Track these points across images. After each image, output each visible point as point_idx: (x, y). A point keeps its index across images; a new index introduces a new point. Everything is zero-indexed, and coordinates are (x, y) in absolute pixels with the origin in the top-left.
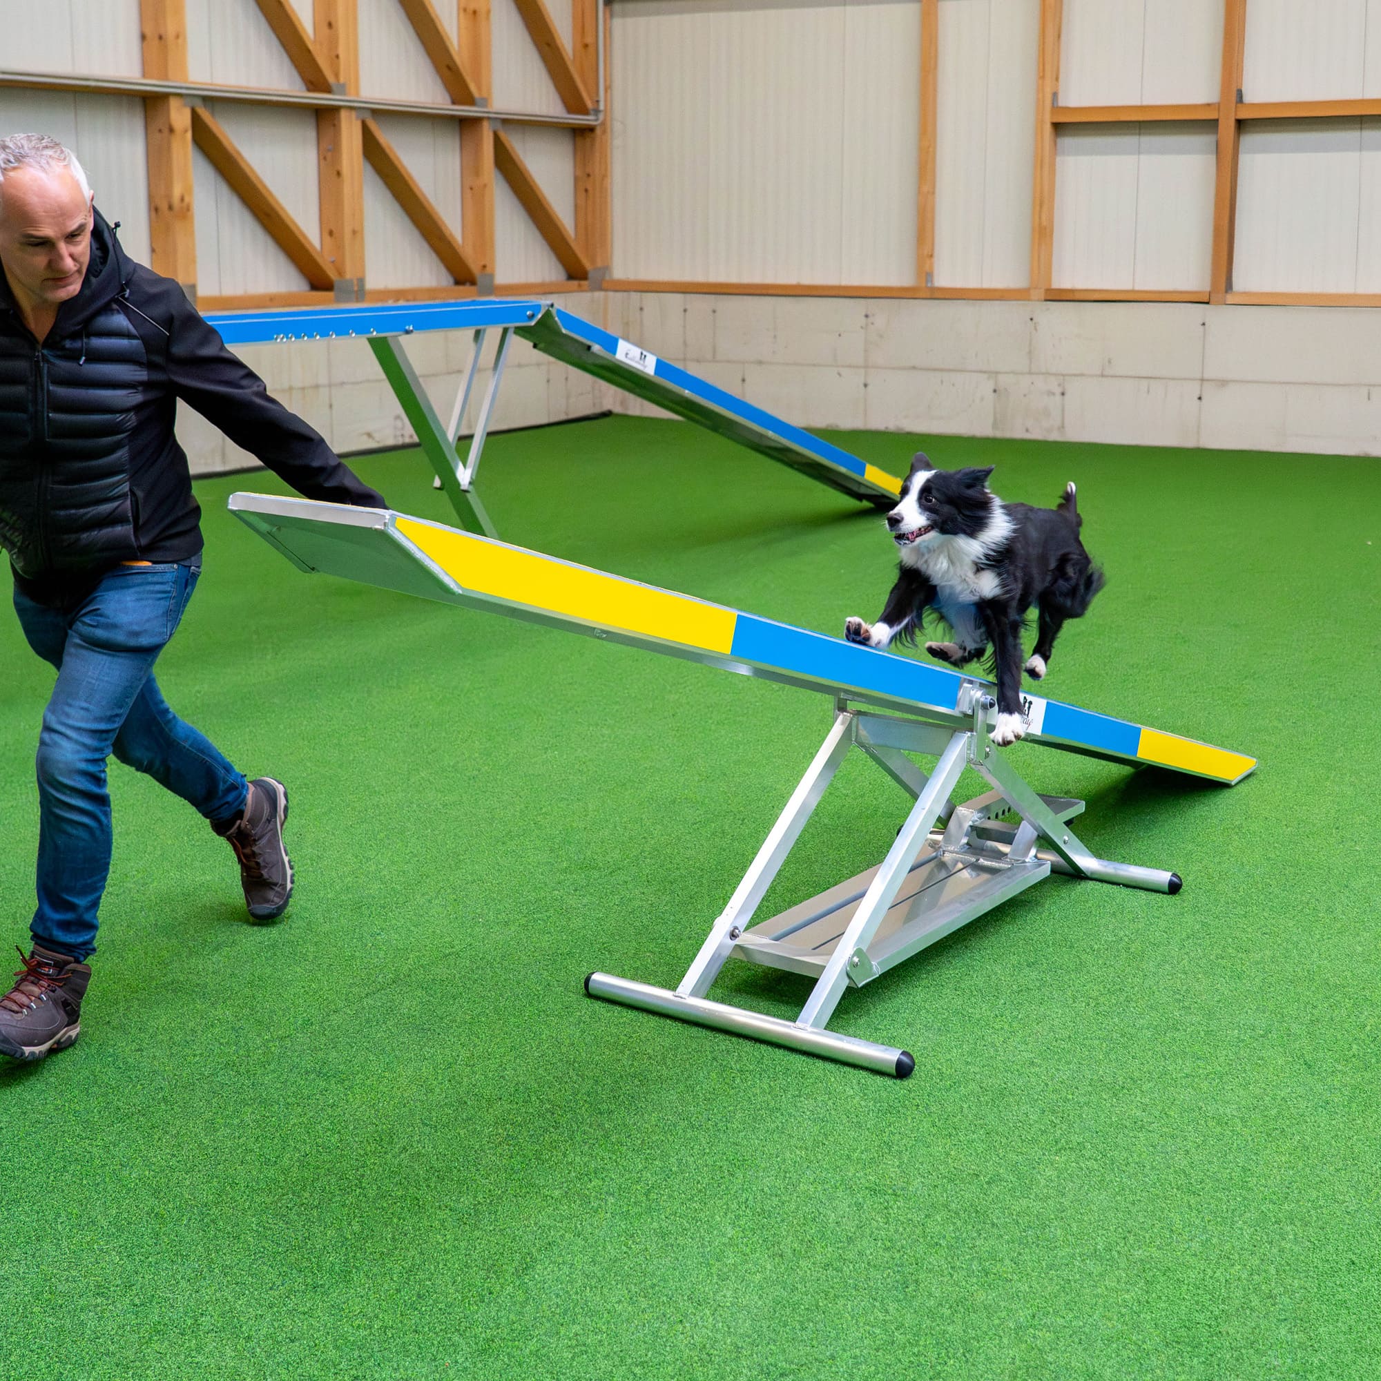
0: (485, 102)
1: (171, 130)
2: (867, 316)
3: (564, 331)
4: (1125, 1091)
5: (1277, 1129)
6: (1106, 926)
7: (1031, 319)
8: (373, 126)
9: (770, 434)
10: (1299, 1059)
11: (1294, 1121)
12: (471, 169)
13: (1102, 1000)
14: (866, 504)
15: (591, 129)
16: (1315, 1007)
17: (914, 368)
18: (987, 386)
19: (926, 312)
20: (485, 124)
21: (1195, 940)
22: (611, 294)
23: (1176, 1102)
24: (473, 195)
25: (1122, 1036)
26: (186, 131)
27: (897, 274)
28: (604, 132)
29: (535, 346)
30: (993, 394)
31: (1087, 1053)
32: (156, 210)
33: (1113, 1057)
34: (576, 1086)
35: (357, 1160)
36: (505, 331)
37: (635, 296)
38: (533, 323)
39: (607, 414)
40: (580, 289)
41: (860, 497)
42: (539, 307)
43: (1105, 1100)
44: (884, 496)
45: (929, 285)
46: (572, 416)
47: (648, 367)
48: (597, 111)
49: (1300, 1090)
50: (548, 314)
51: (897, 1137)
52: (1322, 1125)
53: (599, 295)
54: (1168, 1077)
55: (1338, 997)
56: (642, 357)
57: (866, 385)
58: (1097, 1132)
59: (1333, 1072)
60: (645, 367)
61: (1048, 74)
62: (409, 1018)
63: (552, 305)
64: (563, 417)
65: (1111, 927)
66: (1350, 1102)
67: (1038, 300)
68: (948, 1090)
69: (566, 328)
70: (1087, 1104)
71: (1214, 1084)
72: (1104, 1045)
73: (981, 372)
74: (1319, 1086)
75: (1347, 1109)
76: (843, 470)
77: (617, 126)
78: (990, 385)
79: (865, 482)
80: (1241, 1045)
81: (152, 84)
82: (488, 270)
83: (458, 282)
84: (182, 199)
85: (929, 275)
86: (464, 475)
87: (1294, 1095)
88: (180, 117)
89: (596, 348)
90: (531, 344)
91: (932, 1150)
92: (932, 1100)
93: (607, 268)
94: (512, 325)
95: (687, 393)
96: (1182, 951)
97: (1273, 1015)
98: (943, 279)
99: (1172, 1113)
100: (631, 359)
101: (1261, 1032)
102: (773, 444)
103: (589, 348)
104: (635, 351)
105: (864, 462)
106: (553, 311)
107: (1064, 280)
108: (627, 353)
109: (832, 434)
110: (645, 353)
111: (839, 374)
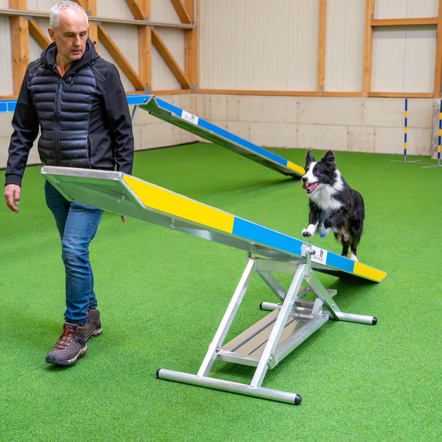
0: (147, 19)
1: (20, 29)
2: (298, 103)
3: (159, 107)
4: (332, 414)
5: (390, 431)
6: (341, 346)
7: (362, 104)
8: (102, 28)
9: (247, 149)
10: (407, 402)
11: (398, 428)
12: (142, 45)
13: (332, 376)
14: (289, 177)
15: (191, 30)
16: (419, 381)
17: (316, 124)
18: (344, 132)
19: (320, 102)
20: (148, 28)
21: (376, 352)
22: (199, 95)
23: (352, 419)
24: (143, 56)
25: (336, 391)
26: (26, 30)
27: (309, 86)
28: (196, 31)
29: (150, 113)
30: (347, 134)
31: (320, 398)
32: (15, 61)
33: (330, 400)
34: (108, 408)
35: (11, 436)
36: (135, 106)
37: (208, 96)
38: (146, 104)
39: (197, 142)
40: (187, 93)
41: (286, 174)
42: (149, 97)
43: (322, 418)
44: (295, 174)
45: (322, 91)
46: (183, 142)
47: (195, 121)
48: (193, 23)
49: (404, 415)
50: (152, 100)
51: (233, 431)
52: (409, 430)
53: (194, 95)
54: (351, 409)
55: (430, 376)
56: (193, 117)
57: (297, 131)
58: (315, 431)
59: (420, 408)
61: (370, 7)
62: (49, 379)
63: (154, 97)
64: (179, 143)
65: (343, 346)
66: (424, 420)
67: (365, 97)
68: (258, 412)
69: (160, 106)
70: (314, 419)
71: (369, 411)
72: (328, 395)
73: (343, 125)
74: (412, 414)
75: (421, 424)
76: (277, 163)
77: (201, 29)
78: (346, 131)
79: (287, 169)
80: (384, 396)
81: (13, 11)
82: (149, 85)
83: (137, 90)
84: (25, 57)
85: (322, 87)
87: (401, 417)
88: (24, 24)
89: (173, 114)
90: (148, 112)
91: (246, 437)
92: (251, 416)
93: (197, 84)
94: (138, 104)
96: (370, 357)
97: (401, 384)
98: (328, 88)
99: (348, 424)
100: (188, 118)
101: (394, 391)
102: (249, 153)
103: (170, 114)
104: (190, 115)
105: (286, 160)
106: (155, 99)
107: (376, 88)
108: (186, 116)
109: (275, 149)
111: (287, 126)
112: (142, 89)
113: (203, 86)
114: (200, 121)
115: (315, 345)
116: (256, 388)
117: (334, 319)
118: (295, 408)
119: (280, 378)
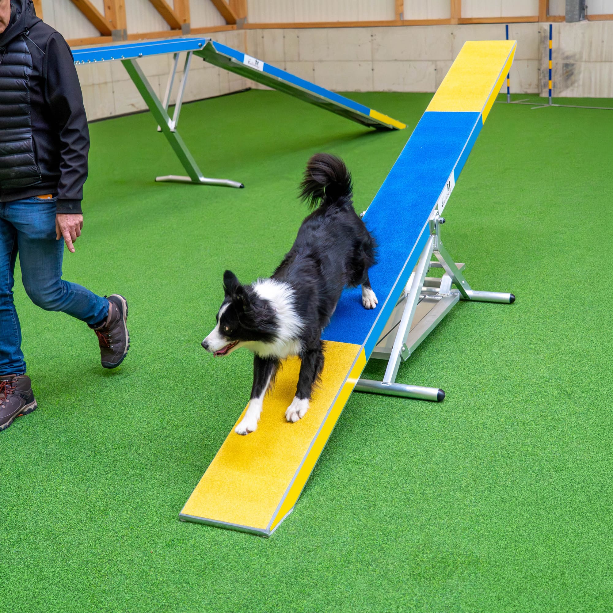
2: (372, 36)
3: (217, 52)
4: (480, 410)
5: (551, 426)
6: (476, 332)
7: (452, 34)
9: (322, 97)
10: (564, 392)
11: (560, 422)
13: (471, 366)
14: (372, 129)
16: (573, 366)
17: (396, 60)
18: (432, 69)
19: (399, 33)
21: (518, 336)
22: (248, 31)
23: (504, 415)
25: (480, 384)
27: (387, 15)
29: (204, 60)
30: (434, 71)
31: (463, 393)
33: (475, 394)
34: (219, 418)
35: (113, 457)
36: (188, 53)
37: (259, 31)
38: (201, 49)
39: (249, 89)
40: (233, 29)
41: (368, 125)
42: (203, 41)
43: (470, 415)
44: (379, 124)
45: (402, 19)
46: (232, 90)
47: (260, 67)
49: (564, 407)
50: (209, 44)
51: (370, 436)
52: (573, 423)
53: (242, 31)
54: (500, 402)
55: (585, 360)
56: (257, 63)
57: (373, 70)
58: (465, 431)
59: (580, 397)
60: (258, 67)
62: (140, 389)
63: (211, 40)
64: (227, 92)
65: (478, 331)
66: (588, 410)
67: (455, 24)
68: (395, 413)
69: (218, 50)
70: (461, 417)
71: (523, 405)
72: (471, 389)
73: (429, 61)
74: (573, 405)
75: (585, 415)
76: (358, 112)
78: (433, 67)
79: (371, 119)
80: (537, 386)
82: (187, 22)
83: (173, 28)
85: (401, 14)
86: (172, 125)
87: (560, 409)
89: (234, 59)
90: (202, 59)
91: (386, 442)
92: (387, 418)
93: (245, 18)
94: (192, 50)
95: (280, 79)
96: (512, 342)
97: (553, 371)
98: (409, 16)
99: (502, 420)
100: (251, 64)
101: (547, 379)
102: (325, 102)
103: (230, 59)
104: (253, 60)
105: (368, 108)
106: (211, 43)
107: (467, 14)
108: (249, 61)
110: (258, 61)
111: (360, 65)
112: (180, 28)
113: (252, 19)
114: (266, 66)
115: (445, 333)
116: (390, 384)
117: (465, 299)
118: (436, 406)
119: (413, 373)
